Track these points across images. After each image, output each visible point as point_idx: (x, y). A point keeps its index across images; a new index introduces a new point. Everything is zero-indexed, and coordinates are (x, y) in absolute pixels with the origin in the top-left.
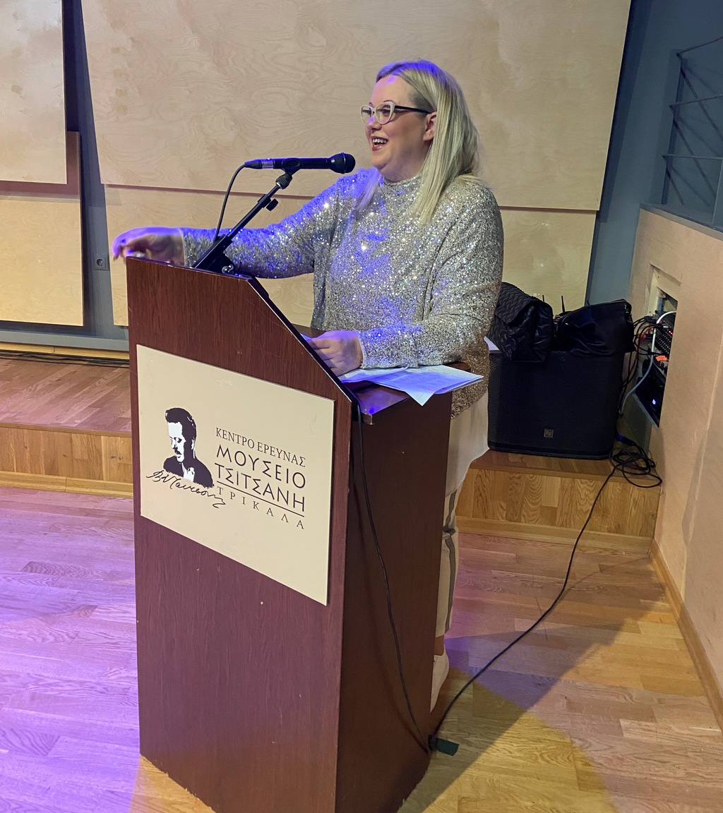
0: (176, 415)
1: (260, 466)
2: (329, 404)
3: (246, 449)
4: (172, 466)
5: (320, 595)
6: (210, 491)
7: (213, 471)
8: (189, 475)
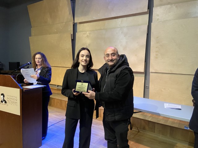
0: (2, 94)
1: (12, 99)
2: (19, 89)
3: (11, 97)
4: (2, 102)
5: (19, 114)
6: (6, 104)
7: (6, 101)
8: (4, 102)
